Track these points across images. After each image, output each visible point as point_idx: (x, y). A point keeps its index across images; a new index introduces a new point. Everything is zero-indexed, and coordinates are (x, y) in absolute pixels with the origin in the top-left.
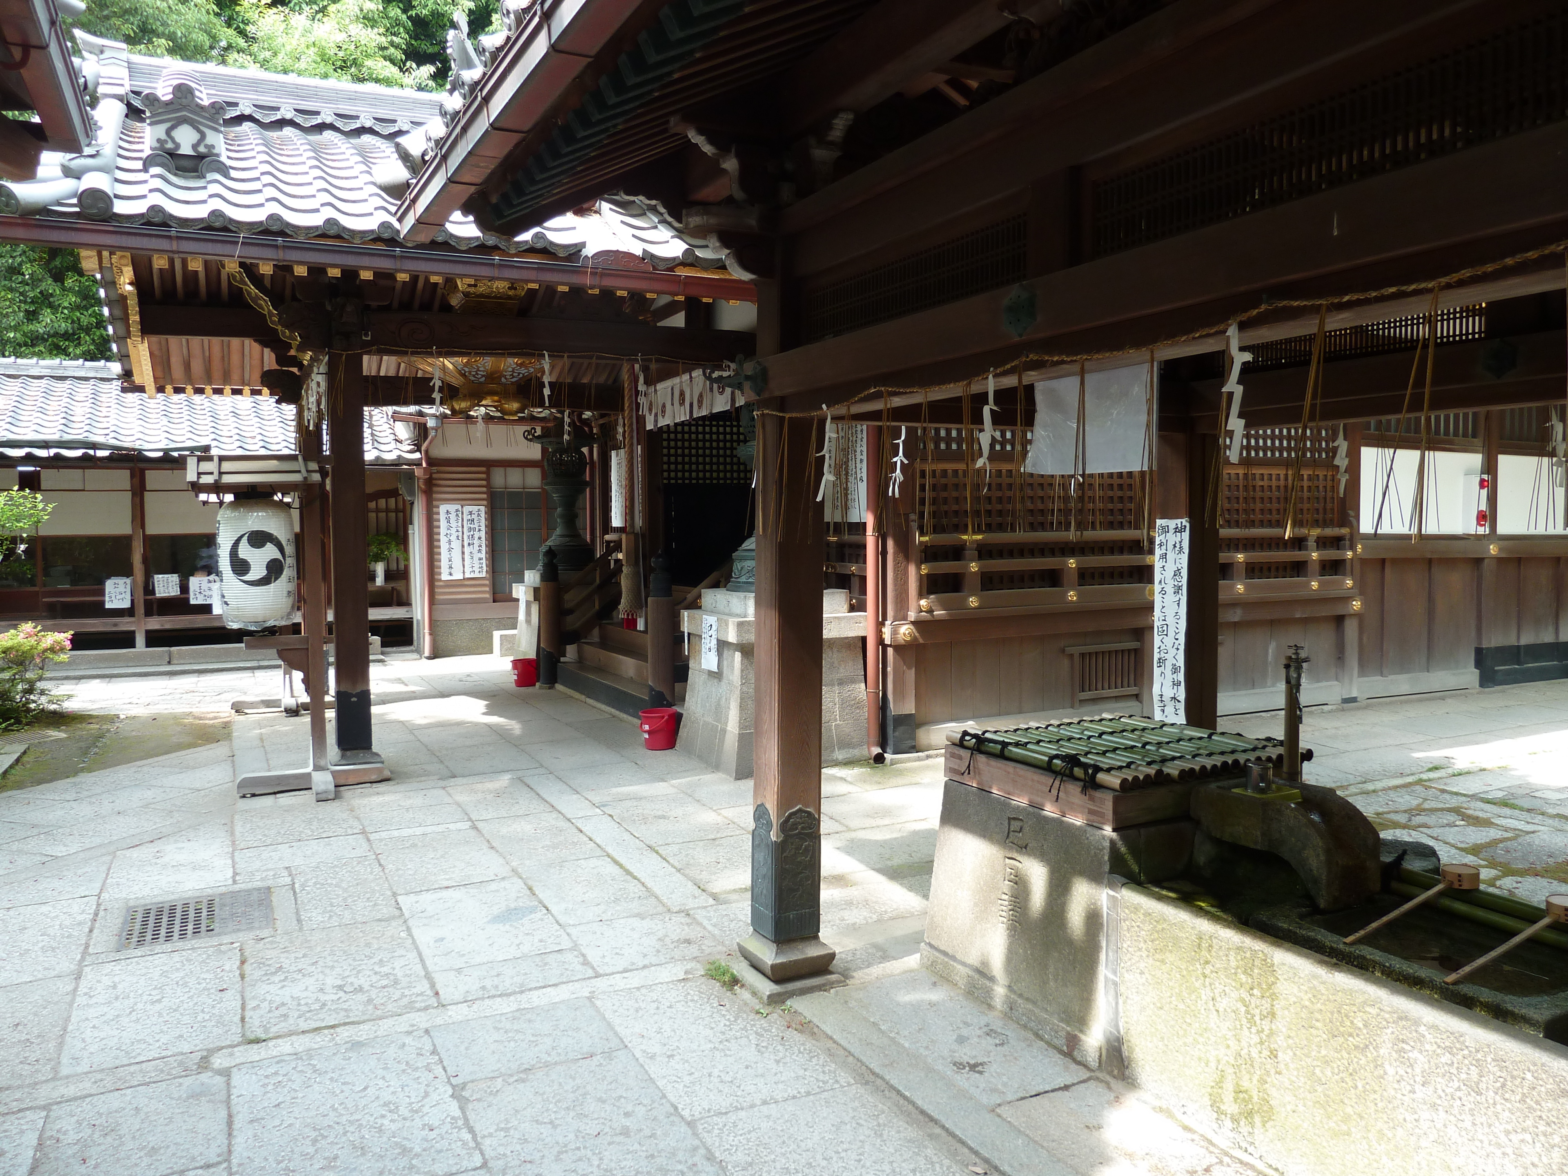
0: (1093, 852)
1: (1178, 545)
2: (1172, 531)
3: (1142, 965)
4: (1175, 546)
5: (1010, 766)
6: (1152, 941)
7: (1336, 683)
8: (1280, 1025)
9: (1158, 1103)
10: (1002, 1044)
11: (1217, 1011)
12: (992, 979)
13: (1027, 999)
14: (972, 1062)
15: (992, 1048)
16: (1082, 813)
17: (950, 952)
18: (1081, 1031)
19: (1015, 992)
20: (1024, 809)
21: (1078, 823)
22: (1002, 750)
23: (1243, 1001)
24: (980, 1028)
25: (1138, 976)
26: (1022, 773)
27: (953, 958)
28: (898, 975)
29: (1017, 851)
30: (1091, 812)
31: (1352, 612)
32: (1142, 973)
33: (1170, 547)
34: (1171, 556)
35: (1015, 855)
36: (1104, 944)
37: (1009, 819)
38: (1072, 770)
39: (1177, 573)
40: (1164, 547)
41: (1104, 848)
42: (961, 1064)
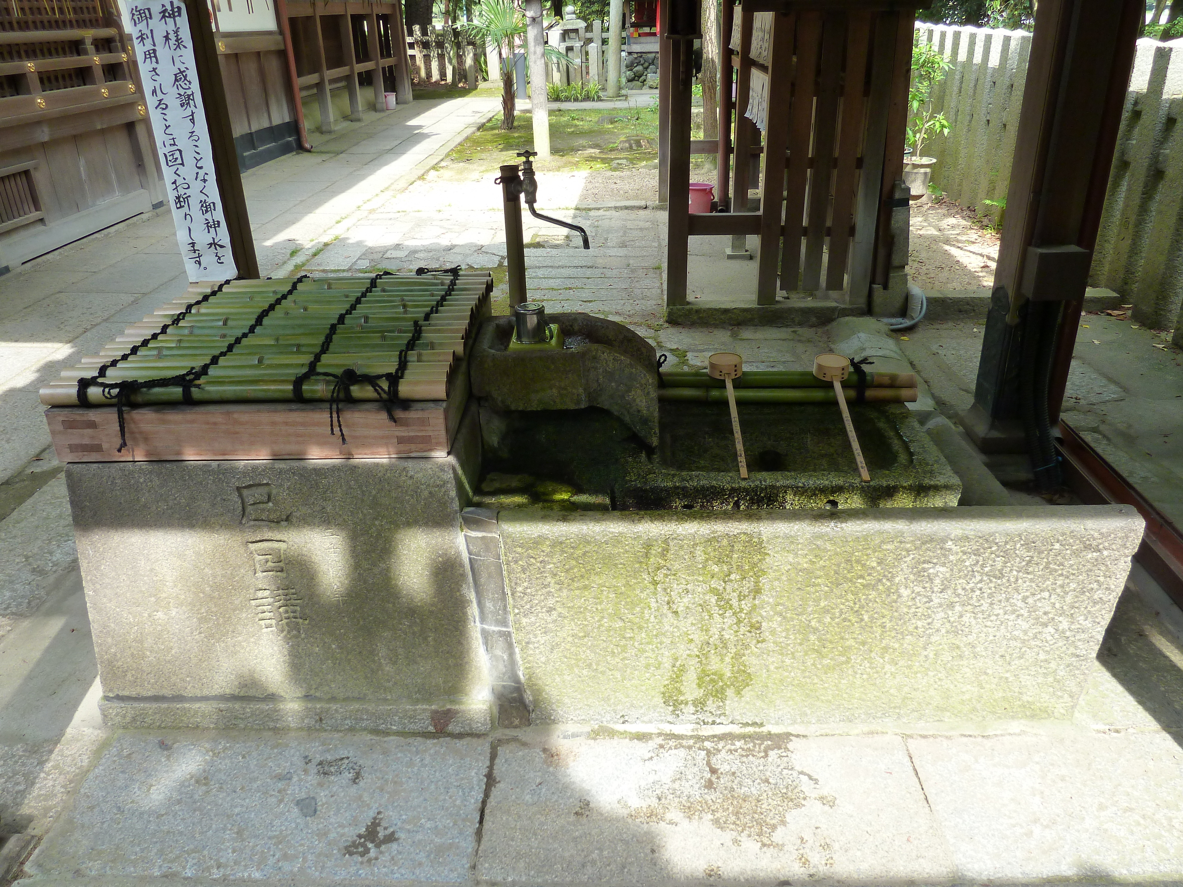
0: (426, 493)
1: (172, 36)
2: (156, 16)
3: (551, 602)
4: (167, 38)
5: (216, 414)
6: (567, 571)
7: (142, 190)
8: (767, 597)
9: (587, 728)
10: (358, 775)
11: (676, 613)
12: (272, 698)
13: (346, 699)
14: (363, 831)
15: (353, 790)
16: (387, 445)
17: (167, 692)
18: (452, 702)
19: (319, 700)
20: (265, 468)
21: (385, 461)
22: (187, 393)
23: (714, 591)
24: (306, 771)
25: (544, 615)
26: (245, 418)
27: (179, 698)
28: (92, 766)
29: (270, 528)
30: (401, 440)
31: (140, 117)
32: (550, 610)
33: (159, 39)
34: (163, 52)
35: (268, 535)
36: (472, 596)
37: (238, 489)
38: (348, 392)
39: (180, 77)
40: (148, 42)
41: (445, 483)
42: (354, 845)
